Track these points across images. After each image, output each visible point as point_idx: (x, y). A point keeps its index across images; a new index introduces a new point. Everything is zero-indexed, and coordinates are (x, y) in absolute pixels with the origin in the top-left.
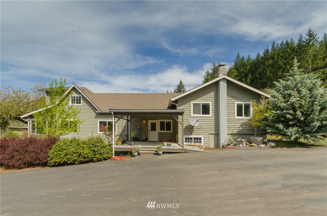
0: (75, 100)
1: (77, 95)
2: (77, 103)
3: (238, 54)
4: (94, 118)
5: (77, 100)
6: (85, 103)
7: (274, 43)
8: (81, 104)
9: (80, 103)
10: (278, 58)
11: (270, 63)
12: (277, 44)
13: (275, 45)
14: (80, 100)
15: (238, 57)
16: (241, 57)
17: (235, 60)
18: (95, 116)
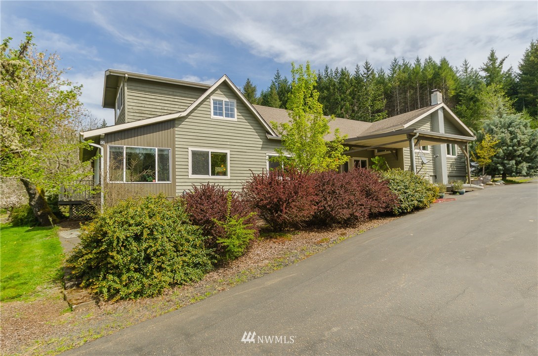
0: (221, 109)
1: (227, 100)
2: (227, 116)
3: (278, 73)
4: (260, 149)
5: (227, 109)
6: (242, 117)
7: (327, 68)
8: (235, 119)
9: (232, 116)
10: (334, 90)
11: (325, 95)
12: (331, 70)
13: (329, 71)
14: (232, 110)
15: (278, 77)
16: (282, 78)
17: (274, 81)
18: (261, 146)
